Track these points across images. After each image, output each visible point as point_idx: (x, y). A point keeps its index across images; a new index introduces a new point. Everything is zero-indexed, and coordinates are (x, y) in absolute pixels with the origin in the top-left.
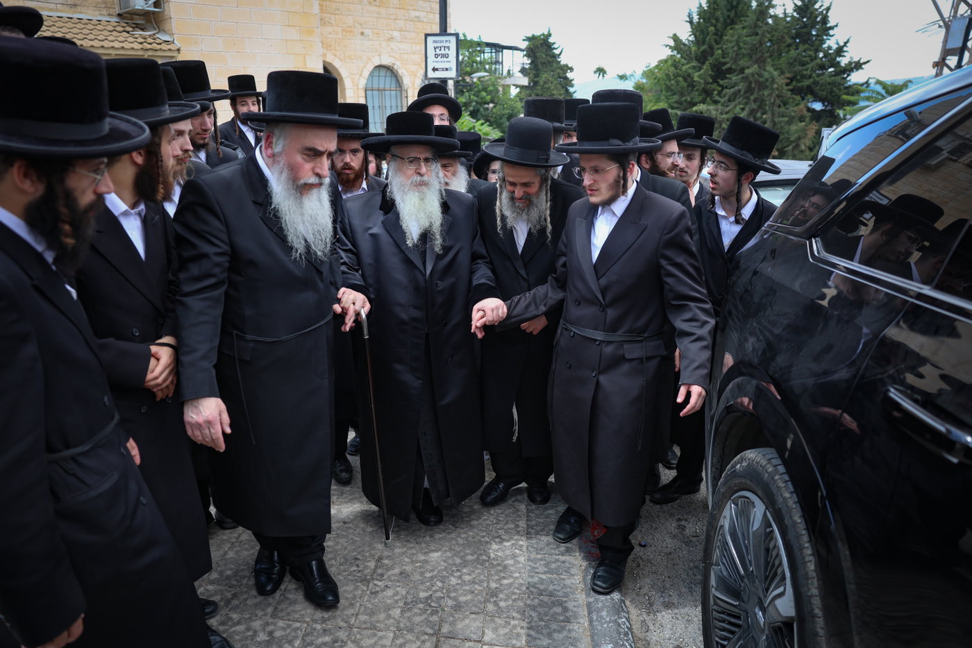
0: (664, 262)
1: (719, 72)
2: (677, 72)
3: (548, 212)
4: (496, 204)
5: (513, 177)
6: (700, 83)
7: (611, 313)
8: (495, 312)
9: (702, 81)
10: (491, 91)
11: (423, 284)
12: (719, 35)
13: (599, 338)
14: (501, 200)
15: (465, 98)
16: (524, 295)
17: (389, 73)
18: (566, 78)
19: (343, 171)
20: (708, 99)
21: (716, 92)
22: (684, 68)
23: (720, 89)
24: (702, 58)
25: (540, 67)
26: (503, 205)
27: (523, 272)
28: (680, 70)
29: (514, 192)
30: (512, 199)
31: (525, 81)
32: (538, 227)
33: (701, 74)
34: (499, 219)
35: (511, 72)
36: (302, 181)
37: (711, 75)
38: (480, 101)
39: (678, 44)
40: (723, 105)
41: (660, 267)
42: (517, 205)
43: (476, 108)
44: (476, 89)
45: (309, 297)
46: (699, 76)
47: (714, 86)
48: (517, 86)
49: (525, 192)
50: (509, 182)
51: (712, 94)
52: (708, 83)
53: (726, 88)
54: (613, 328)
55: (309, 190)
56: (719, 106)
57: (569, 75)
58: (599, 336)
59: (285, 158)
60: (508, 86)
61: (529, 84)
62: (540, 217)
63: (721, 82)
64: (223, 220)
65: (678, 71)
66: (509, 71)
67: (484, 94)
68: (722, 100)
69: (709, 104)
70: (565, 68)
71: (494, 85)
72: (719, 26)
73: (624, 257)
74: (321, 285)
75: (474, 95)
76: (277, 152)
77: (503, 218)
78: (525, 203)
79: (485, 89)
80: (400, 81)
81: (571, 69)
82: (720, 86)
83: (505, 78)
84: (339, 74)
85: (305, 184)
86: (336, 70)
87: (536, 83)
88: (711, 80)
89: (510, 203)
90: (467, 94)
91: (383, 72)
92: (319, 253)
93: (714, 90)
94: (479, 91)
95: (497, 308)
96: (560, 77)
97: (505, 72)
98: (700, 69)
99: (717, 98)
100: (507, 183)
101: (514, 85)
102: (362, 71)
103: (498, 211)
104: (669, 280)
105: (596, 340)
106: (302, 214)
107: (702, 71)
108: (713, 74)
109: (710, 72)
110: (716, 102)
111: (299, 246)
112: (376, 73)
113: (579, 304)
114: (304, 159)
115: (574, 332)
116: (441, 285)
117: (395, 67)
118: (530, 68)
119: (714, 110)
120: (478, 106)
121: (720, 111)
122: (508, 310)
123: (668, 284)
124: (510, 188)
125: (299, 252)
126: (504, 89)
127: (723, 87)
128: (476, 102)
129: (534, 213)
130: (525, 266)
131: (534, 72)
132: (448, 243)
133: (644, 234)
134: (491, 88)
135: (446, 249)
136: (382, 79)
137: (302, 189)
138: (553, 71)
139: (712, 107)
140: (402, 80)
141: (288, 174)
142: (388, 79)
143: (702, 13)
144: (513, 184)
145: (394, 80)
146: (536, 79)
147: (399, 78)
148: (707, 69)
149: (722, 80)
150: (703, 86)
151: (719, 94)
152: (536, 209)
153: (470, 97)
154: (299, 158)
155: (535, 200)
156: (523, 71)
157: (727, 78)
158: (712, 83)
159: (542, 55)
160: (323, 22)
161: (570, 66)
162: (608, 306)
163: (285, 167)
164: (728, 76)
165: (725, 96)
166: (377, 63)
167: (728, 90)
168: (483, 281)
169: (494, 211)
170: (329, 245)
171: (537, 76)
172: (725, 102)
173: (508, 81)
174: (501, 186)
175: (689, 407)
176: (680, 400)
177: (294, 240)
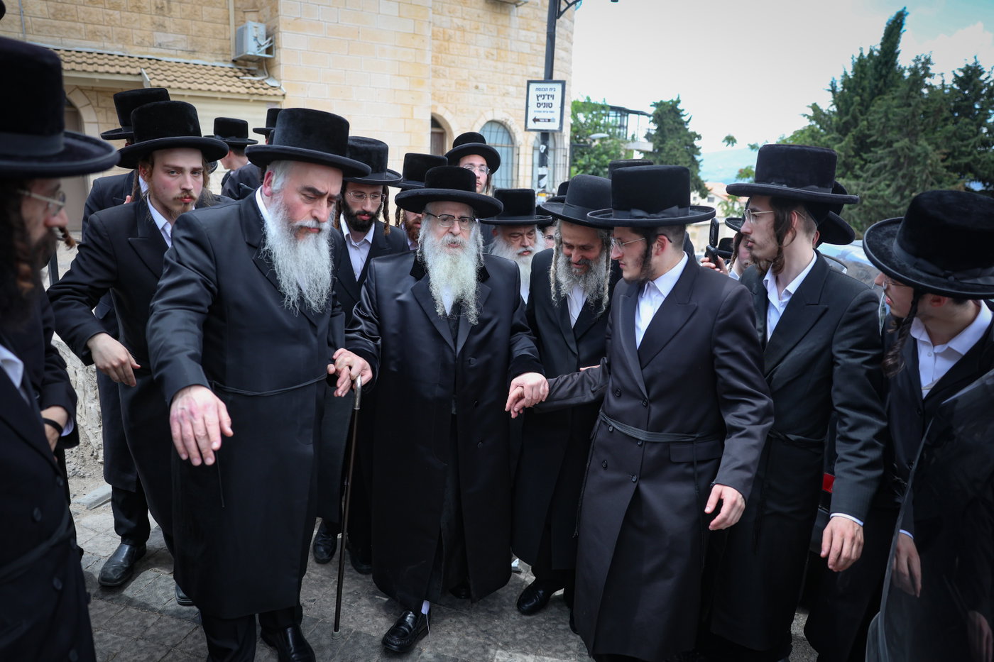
0: (718, 351)
1: (863, 145)
2: (815, 144)
3: (608, 280)
4: (550, 268)
5: (570, 238)
6: (840, 155)
7: (655, 410)
8: (535, 390)
9: (843, 154)
10: (613, 155)
11: (452, 362)
12: (865, 107)
13: (641, 438)
14: (556, 264)
15: (585, 161)
16: (572, 376)
17: (501, 129)
18: (693, 146)
19: (415, 225)
20: (849, 173)
21: (857, 167)
22: (823, 139)
23: (862, 163)
24: (843, 129)
25: (666, 132)
27: (573, 347)
28: (819, 141)
29: (570, 256)
30: (569, 263)
31: (649, 147)
32: (596, 297)
33: (842, 147)
34: (553, 285)
35: (635, 137)
36: (298, 223)
37: (853, 148)
38: (600, 164)
39: (817, 114)
40: (865, 180)
41: (713, 357)
42: (574, 270)
43: (596, 171)
44: (597, 152)
45: (300, 352)
46: (840, 149)
47: (856, 159)
48: (641, 152)
49: (582, 256)
50: (566, 244)
51: (853, 168)
52: (849, 156)
53: (870, 162)
54: (657, 427)
55: (305, 233)
56: (861, 182)
57: (697, 143)
58: (641, 435)
59: (282, 197)
60: (631, 151)
61: (654, 150)
62: (599, 286)
63: (865, 156)
64: (213, 258)
65: (816, 142)
66: (633, 136)
67: (604, 157)
68: (865, 175)
69: (849, 179)
70: (693, 136)
71: (616, 149)
72: (866, 95)
73: (671, 345)
74: (314, 341)
75: (595, 158)
76: (276, 190)
77: (558, 284)
79: (606, 153)
80: (513, 138)
81: (699, 137)
82: (862, 159)
83: (629, 142)
84: (449, 128)
85: (302, 227)
86: (447, 123)
87: (661, 150)
88: (853, 153)
89: (566, 268)
90: (587, 157)
91: (495, 128)
92: (314, 304)
93: (855, 164)
94: (600, 154)
95: (538, 386)
96: (687, 145)
97: (629, 137)
98: (841, 141)
99: (859, 173)
100: (564, 245)
101: (638, 150)
102: (474, 125)
103: (552, 276)
104: (723, 373)
105: (638, 440)
106: (296, 260)
107: (843, 143)
108: (856, 146)
109: (852, 145)
110: (857, 177)
111: (292, 294)
112: (488, 128)
113: (620, 396)
114: (302, 199)
115: (614, 428)
116: (475, 362)
117: (508, 123)
118: (656, 135)
119: (855, 185)
120: (598, 169)
121: (861, 186)
122: (551, 389)
123: (721, 377)
124: (566, 250)
125: (292, 300)
126: (626, 153)
127: (866, 162)
128: (597, 165)
129: (592, 282)
130: (578, 342)
131: (660, 138)
132: (485, 314)
133: (694, 318)
134: (613, 152)
135: (483, 322)
136: (494, 135)
137: (298, 232)
138: (680, 138)
139: (852, 182)
140: (515, 137)
141: (284, 215)
142: (500, 135)
143: (847, 82)
144: (570, 247)
145: (506, 135)
146: (661, 146)
147: (512, 135)
148: (849, 141)
149: (865, 153)
150: (843, 159)
151: (862, 168)
152: (594, 276)
153: (590, 159)
154: (297, 198)
155: (594, 266)
156: (648, 136)
157: (871, 151)
158: (854, 157)
159: (669, 121)
160: (436, 73)
161: (698, 134)
162: (651, 401)
163: (282, 206)
164: (872, 149)
165: (867, 171)
166: (490, 118)
167: (871, 165)
168: (525, 352)
170: (325, 297)
171: (662, 142)
172: (867, 177)
173: (631, 146)
174: (557, 249)
175: (718, 518)
176: (709, 509)
177: (286, 286)
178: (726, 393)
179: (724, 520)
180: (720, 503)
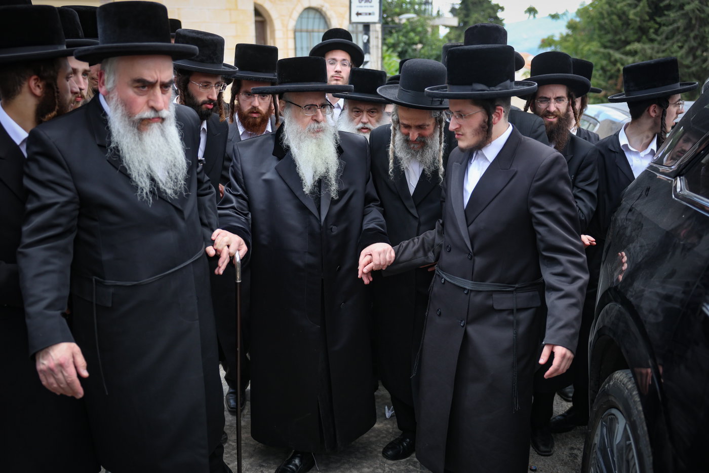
0: (534, 211)
1: (657, 9)
2: (612, 11)
3: (442, 154)
4: (389, 146)
5: (407, 120)
6: (635, 21)
7: (480, 262)
8: (382, 257)
9: (638, 19)
10: (420, 32)
11: (317, 229)
13: (467, 287)
14: (394, 142)
15: (394, 39)
16: (412, 241)
17: (318, 15)
18: (497, 18)
20: (644, 37)
21: (652, 30)
22: (619, 6)
23: (657, 26)
25: (470, 6)
26: (396, 146)
27: (414, 212)
28: (615, 8)
29: (408, 135)
30: (407, 141)
31: (455, 22)
32: (432, 168)
33: (637, 12)
34: (391, 161)
35: (440, 13)
37: (648, 13)
38: (408, 41)
40: (659, 43)
42: (412, 146)
43: (404, 49)
44: (404, 30)
46: (635, 14)
47: (651, 24)
48: (446, 26)
49: (419, 134)
51: (648, 31)
52: (645, 21)
53: (664, 25)
54: (481, 277)
55: (147, 125)
56: (656, 45)
57: (500, 14)
58: (467, 284)
59: (117, 94)
60: (437, 27)
61: (459, 24)
62: (434, 159)
63: (658, 20)
64: (66, 167)
65: (613, 9)
66: (438, 11)
67: (412, 34)
68: (659, 38)
69: (644, 43)
70: (496, 8)
71: (423, 26)
75: (403, 36)
76: (110, 88)
77: (397, 161)
78: (418, 146)
79: (413, 30)
80: (328, 23)
81: (502, 9)
82: (657, 23)
83: (434, 18)
84: (269, 16)
85: (141, 119)
86: (267, 11)
87: (465, 23)
88: (647, 18)
89: (405, 144)
90: (395, 35)
91: (312, 14)
93: (650, 28)
94: (408, 32)
95: (385, 253)
96: (490, 17)
97: (435, 13)
98: (636, 6)
99: (654, 36)
100: (402, 126)
101: (443, 25)
102: (292, 13)
103: (391, 154)
104: (540, 229)
105: (464, 289)
107: (638, 9)
108: (650, 11)
109: (647, 9)
110: (652, 41)
111: (145, 185)
112: (305, 15)
113: (450, 251)
114: (135, 93)
115: (445, 279)
116: (335, 230)
117: (324, 9)
118: (460, 9)
119: (650, 48)
120: (407, 47)
121: (656, 49)
122: (396, 254)
123: (539, 233)
124: (403, 130)
125: (145, 191)
126: (433, 30)
127: (660, 25)
128: (405, 43)
129: (429, 155)
131: (464, 12)
132: (344, 187)
134: (420, 29)
135: (341, 193)
136: (311, 21)
137: (140, 125)
138: (483, 11)
139: (647, 46)
140: (330, 22)
142: (317, 21)
144: (407, 127)
145: (322, 22)
146: (466, 20)
147: (328, 20)
148: (644, 7)
149: (660, 16)
150: (638, 24)
151: (656, 32)
152: (430, 150)
153: (398, 37)
154: (130, 92)
155: (429, 142)
156: (453, 11)
157: (665, 15)
158: (648, 21)
161: (501, 5)
162: (476, 254)
163: (119, 103)
164: (666, 13)
165: (662, 33)
166: (307, 5)
167: (665, 28)
168: (372, 225)
169: (387, 153)
171: (467, 16)
172: (662, 40)
173: (437, 22)
174: (394, 128)
175: (551, 369)
176: (542, 361)
177: (137, 180)
178: (546, 250)
179: (556, 370)
180: (552, 356)
